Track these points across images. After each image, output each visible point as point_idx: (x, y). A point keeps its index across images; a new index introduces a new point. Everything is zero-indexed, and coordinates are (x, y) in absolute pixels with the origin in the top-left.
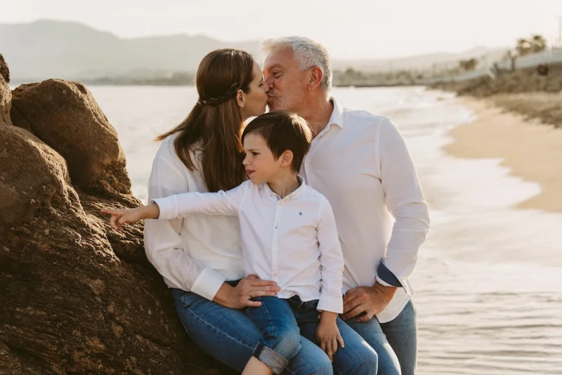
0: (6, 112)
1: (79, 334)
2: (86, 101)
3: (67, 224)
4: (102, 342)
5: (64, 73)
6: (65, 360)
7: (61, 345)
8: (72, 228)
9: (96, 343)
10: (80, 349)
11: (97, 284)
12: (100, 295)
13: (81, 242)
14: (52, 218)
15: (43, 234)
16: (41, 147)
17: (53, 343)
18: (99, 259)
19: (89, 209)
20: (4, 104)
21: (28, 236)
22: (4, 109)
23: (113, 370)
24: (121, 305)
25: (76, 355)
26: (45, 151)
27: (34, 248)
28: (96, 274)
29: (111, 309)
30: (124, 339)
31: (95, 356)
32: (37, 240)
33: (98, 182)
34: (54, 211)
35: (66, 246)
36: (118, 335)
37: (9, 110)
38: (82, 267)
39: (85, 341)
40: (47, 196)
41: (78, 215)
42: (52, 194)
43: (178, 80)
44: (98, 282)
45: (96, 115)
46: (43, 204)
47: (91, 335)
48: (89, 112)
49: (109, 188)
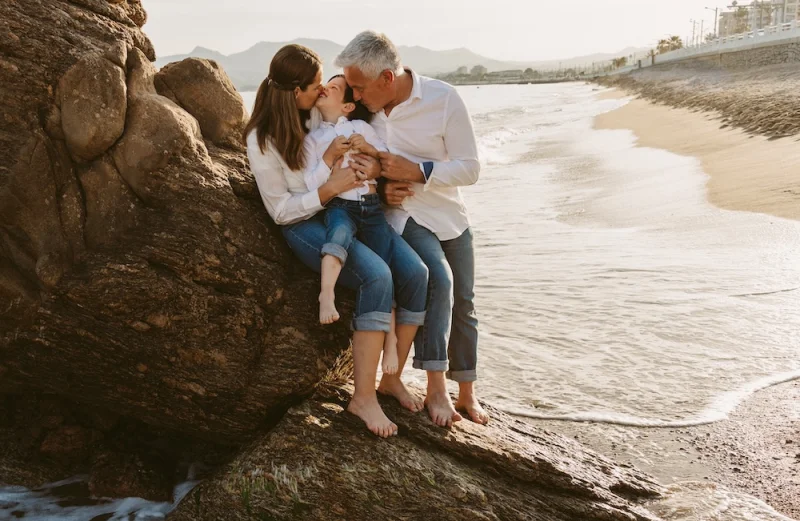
0: (149, 83)
1: (200, 252)
2: (217, 74)
3: (194, 170)
4: (218, 258)
6: (191, 272)
7: (187, 261)
8: (198, 172)
9: (212, 259)
10: (201, 264)
11: (215, 216)
12: (218, 224)
13: (204, 183)
14: (183, 165)
15: (175, 178)
16: (175, 110)
17: (181, 259)
18: (219, 196)
19: (215, 158)
20: (146, 77)
21: (163, 179)
22: (147, 81)
23: (227, 279)
24: (235, 230)
25: (199, 268)
26: (179, 113)
27: (168, 188)
28: (215, 207)
29: (227, 234)
30: (237, 256)
31: (213, 269)
32: (170, 181)
33: (227, 138)
34: (184, 159)
35: (192, 187)
36: (231, 253)
37: (152, 82)
38: (204, 202)
39: (204, 257)
40: (177, 148)
41: (203, 163)
42: (181, 147)
44: (217, 213)
45: (225, 85)
46: (174, 154)
47: (208, 253)
48: (219, 84)
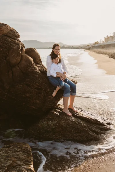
1: (35, 83)
2: (36, 51)
3: (33, 68)
5: (33, 47)
6: (33, 86)
7: (33, 84)
11: (37, 76)
13: (35, 70)
14: (31, 67)
15: (30, 69)
16: (29, 57)
18: (38, 72)
19: (36, 66)
21: (28, 69)
23: (40, 87)
24: (41, 79)
25: (35, 85)
27: (29, 71)
28: (37, 74)
29: (39, 79)
30: (41, 83)
31: (37, 86)
33: (37, 62)
35: (33, 71)
37: (25, 52)
38: (35, 74)
43: (50, 48)
45: (37, 53)
46: (30, 65)
47: (37, 83)
49: (39, 63)
